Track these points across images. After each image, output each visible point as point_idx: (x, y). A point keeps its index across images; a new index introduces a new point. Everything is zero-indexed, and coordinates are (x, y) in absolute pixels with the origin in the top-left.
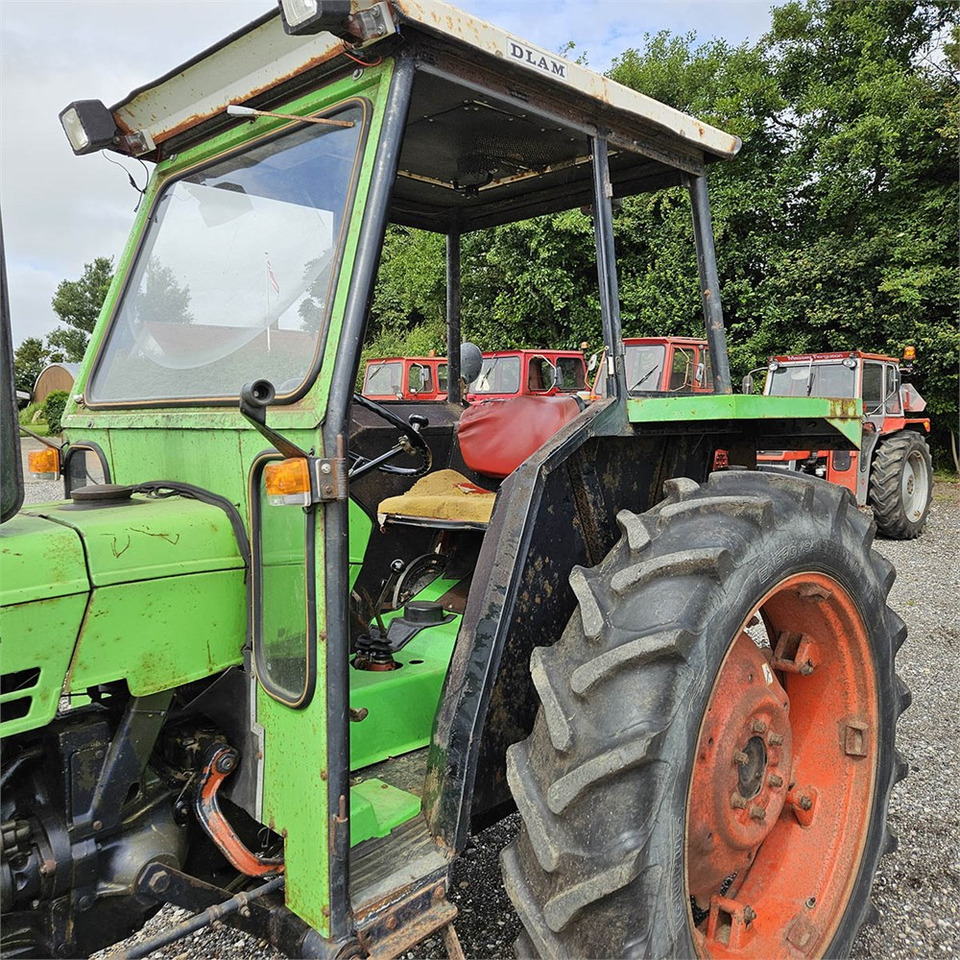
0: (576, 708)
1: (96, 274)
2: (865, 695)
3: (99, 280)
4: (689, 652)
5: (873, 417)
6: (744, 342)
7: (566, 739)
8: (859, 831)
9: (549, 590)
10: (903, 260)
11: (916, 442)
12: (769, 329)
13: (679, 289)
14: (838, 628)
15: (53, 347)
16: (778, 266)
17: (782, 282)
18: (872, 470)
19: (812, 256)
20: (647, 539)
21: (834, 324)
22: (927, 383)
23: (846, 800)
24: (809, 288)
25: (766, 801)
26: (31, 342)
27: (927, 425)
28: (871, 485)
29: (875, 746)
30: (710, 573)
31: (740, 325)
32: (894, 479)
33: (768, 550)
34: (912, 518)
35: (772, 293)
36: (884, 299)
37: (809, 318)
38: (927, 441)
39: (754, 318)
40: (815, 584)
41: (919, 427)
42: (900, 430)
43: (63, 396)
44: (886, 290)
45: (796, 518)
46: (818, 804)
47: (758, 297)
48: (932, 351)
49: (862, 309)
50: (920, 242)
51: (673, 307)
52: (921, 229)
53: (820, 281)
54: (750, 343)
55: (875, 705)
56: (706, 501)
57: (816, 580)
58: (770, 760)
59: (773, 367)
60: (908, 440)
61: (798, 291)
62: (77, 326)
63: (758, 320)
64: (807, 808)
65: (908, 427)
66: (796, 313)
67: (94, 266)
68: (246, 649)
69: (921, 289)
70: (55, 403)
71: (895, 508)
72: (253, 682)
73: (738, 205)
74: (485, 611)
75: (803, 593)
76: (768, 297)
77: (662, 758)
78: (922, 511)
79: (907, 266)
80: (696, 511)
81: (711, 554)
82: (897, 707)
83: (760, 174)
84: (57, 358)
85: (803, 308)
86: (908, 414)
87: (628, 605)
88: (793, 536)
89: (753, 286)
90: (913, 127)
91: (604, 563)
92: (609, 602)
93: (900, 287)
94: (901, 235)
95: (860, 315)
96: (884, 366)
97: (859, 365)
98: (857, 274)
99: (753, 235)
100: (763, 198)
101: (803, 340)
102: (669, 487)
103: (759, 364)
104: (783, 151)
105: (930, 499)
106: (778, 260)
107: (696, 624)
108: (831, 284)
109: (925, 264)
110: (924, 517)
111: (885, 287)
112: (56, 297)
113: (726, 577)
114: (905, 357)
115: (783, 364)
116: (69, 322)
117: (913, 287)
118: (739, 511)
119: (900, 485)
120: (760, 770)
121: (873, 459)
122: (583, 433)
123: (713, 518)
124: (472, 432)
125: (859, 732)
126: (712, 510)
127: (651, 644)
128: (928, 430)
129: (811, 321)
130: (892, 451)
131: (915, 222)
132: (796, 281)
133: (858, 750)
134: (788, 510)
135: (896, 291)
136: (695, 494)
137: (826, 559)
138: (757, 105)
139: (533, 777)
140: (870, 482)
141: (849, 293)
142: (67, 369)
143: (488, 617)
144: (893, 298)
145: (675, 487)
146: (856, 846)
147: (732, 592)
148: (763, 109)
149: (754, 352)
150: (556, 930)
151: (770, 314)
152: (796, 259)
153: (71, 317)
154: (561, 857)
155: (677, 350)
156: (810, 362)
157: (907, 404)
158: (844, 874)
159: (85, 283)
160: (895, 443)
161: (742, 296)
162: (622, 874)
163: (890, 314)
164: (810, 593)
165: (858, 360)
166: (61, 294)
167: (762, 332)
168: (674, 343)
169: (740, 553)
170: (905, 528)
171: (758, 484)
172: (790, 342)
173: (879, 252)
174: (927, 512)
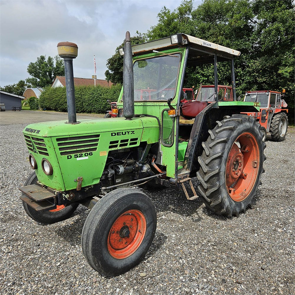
0: (210, 149)
1: (40, 60)
2: (258, 156)
3: (41, 62)
4: (228, 141)
5: (272, 108)
6: (239, 87)
7: (209, 154)
8: (255, 180)
9: (202, 135)
10: (285, 64)
11: (284, 115)
12: (246, 83)
13: (221, 71)
14: (253, 144)
15: (28, 83)
16: (249, 65)
17: (250, 70)
18: (271, 123)
19: (260, 62)
20: (222, 125)
21: (264, 82)
22: (290, 99)
23: (253, 175)
24: (258, 71)
25: (238, 172)
26: (22, 81)
27: (287, 111)
28: (271, 127)
29: (259, 165)
30: (232, 130)
31: (238, 82)
32: (277, 125)
33: (241, 127)
34: (281, 136)
35: (247, 73)
36: (279, 75)
37: (258, 80)
38: (287, 115)
39: (242, 80)
40: (249, 135)
41: (285, 111)
42: (280, 112)
43: (34, 98)
44: (280, 73)
45: (246, 122)
46: (248, 176)
47: (243, 74)
48: (292, 90)
49: (273, 78)
50: (290, 59)
51: (219, 76)
52: (291, 55)
53: (261, 70)
54: (240, 87)
55: (259, 158)
56: (232, 119)
57: (249, 134)
58: (239, 165)
59: (246, 94)
60: (282, 115)
61: (255, 72)
62: (35, 76)
63: (243, 80)
64: (246, 176)
65: (282, 111)
66: (254, 79)
67: (40, 58)
68: (159, 140)
69: (290, 73)
70: (32, 100)
71: (277, 133)
72: (160, 145)
73: (239, 46)
74: (195, 136)
75: (247, 136)
76: (246, 74)
77: (223, 156)
78: (284, 134)
79: (286, 66)
80: (230, 121)
81: (232, 127)
82: (263, 159)
83: (246, 37)
84: (29, 87)
85: (256, 77)
86: (283, 108)
87: (218, 134)
88: (246, 126)
89: (242, 70)
90: (290, 27)
91: (214, 129)
92: (215, 134)
93: (284, 72)
94: (285, 57)
95: (272, 80)
96: (277, 94)
97: (269, 94)
98: (272, 68)
99: (243, 55)
100: (246, 44)
101: (255, 87)
102: (225, 117)
103: (243, 93)
104: (253, 30)
105: (287, 131)
106: (250, 63)
107: (229, 137)
108: (264, 71)
109: (291, 65)
110: (285, 136)
111: (280, 72)
112: (28, 68)
113: (234, 131)
114: (283, 92)
115: (249, 93)
116: (32, 76)
117: (287, 72)
118: (237, 121)
119: (278, 127)
120: (238, 167)
121: (272, 120)
122: (211, 107)
123: (232, 122)
124: (185, 108)
125: (256, 163)
126: (232, 120)
127: (222, 139)
128: (288, 112)
129: (258, 81)
130: (277, 118)
131: (289, 53)
132: (255, 69)
133: (255, 166)
134: (245, 121)
135: (283, 73)
136: (230, 118)
137: (251, 130)
138: (246, 16)
139: (203, 160)
140: (270, 126)
141: (269, 73)
142: (33, 90)
143: (195, 137)
144: (282, 75)
145: (226, 117)
146: (254, 182)
147: (235, 133)
148: (248, 17)
149: (241, 89)
150: (206, 181)
151: (246, 78)
152: (255, 63)
153: (33, 74)
154: (207, 170)
155: (220, 89)
156: (257, 93)
157: (282, 105)
158: (251, 186)
159: (37, 63)
160: (279, 116)
161: (239, 73)
162: (217, 171)
163: (281, 80)
164: (248, 136)
165: (270, 93)
166: (30, 66)
167: (244, 84)
168: (219, 87)
169: (237, 127)
170: (279, 138)
171: (240, 117)
172: (252, 87)
173: (279, 62)
174: (286, 134)
